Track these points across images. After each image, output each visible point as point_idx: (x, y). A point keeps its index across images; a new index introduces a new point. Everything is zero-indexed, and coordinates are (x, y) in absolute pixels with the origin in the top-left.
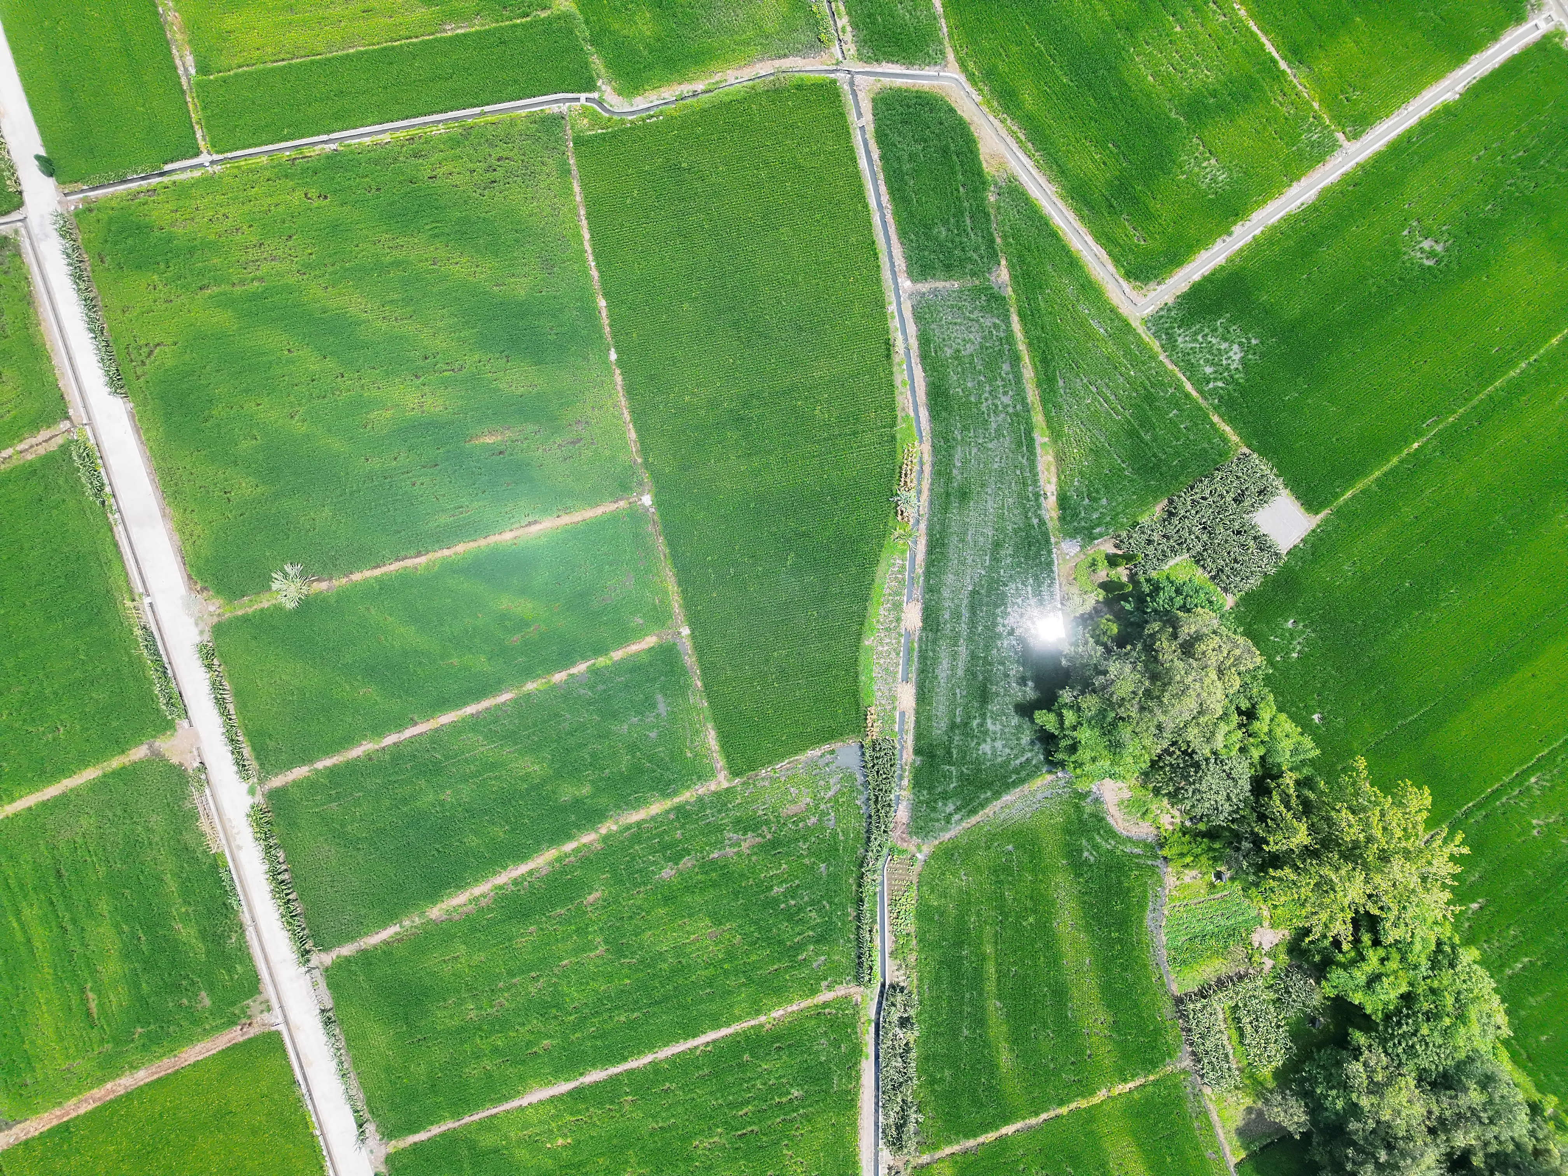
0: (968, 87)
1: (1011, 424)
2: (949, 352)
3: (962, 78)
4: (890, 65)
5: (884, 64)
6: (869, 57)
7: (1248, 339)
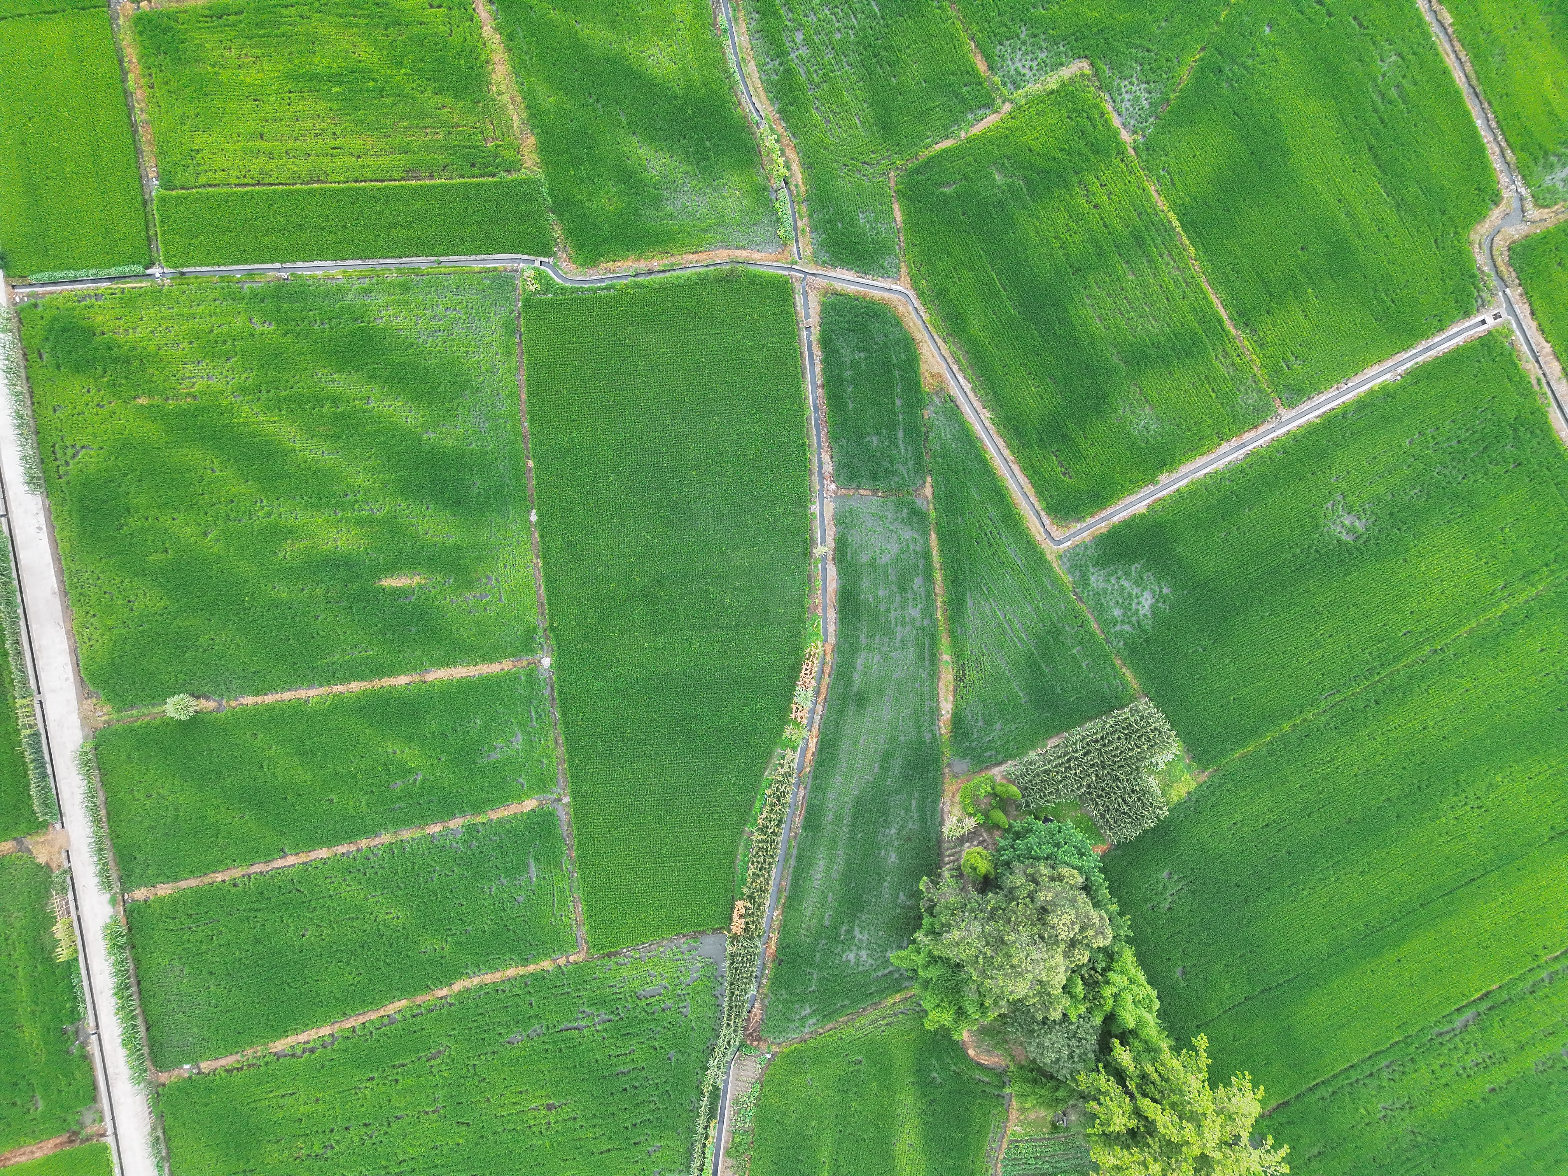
0: (917, 304)
1: (916, 639)
2: (864, 559)
3: (912, 294)
4: (844, 271)
5: (838, 269)
6: (825, 262)
7: (1161, 588)
